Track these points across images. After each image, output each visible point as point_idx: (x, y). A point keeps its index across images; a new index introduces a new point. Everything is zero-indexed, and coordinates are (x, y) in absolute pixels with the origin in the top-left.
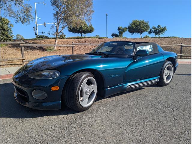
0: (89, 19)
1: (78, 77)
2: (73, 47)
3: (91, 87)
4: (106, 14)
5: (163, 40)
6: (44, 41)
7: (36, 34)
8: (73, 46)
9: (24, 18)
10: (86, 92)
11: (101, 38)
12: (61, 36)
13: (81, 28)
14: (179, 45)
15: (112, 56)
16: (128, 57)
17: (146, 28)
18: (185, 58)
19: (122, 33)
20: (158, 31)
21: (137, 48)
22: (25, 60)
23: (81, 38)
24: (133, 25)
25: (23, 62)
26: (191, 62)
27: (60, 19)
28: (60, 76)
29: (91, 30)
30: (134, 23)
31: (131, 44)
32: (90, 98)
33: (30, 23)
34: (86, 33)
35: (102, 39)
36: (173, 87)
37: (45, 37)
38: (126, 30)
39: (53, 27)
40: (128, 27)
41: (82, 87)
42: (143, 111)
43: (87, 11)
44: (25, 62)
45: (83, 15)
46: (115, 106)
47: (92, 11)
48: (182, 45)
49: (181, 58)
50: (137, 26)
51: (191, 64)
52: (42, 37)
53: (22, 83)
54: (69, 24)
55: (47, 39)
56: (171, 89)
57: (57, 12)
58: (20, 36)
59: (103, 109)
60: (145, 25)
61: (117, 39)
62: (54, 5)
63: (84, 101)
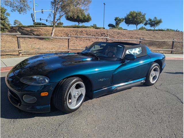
0: (86, 9)
1: (66, 83)
2: (69, 39)
3: (79, 91)
4: (104, 3)
5: (157, 33)
6: (41, 29)
7: (34, 21)
8: (69, 38)
9: (21, 8)
10: (74, 96)
12: (58, 24)
13: (78, 17)
14: (172, 40)
15: (102, 58)
16: (116, 60)
17: (142, 20)
18: (176, 54)
19: (119, 24)
20: (154, 23)
21: (126, 51)
22: (21, 51)
23: (78, 27)
24: (130, 16)
25: (19, 53)
27: (57, 8)
28: (49, 82)
29: (87, 20)
30: (131, 14)
31: (121, 47)
32: (78, 100)
33: (27, 12)
34: (83, 22)
35: (98, 29)
36: (157, 88)
37: (43, 24)
38: (122, 21)
39: (50, 15)
40: (125, 18)
41: (70, 92)
42: (125, 113)
44: (21, 53)
45: (80, 5)
46: (101, 108)
48: (174, 40)
49: (172, 53)
50: (133, 18)
52: (40, 24)
53: (14, 85)
54: (66, 13)
55: (45, 26)
56: (156, 90)
58: (18, 21)
59: (90, 110)
60: (141, 16)
61: (113, 30)
63: (72, 104)
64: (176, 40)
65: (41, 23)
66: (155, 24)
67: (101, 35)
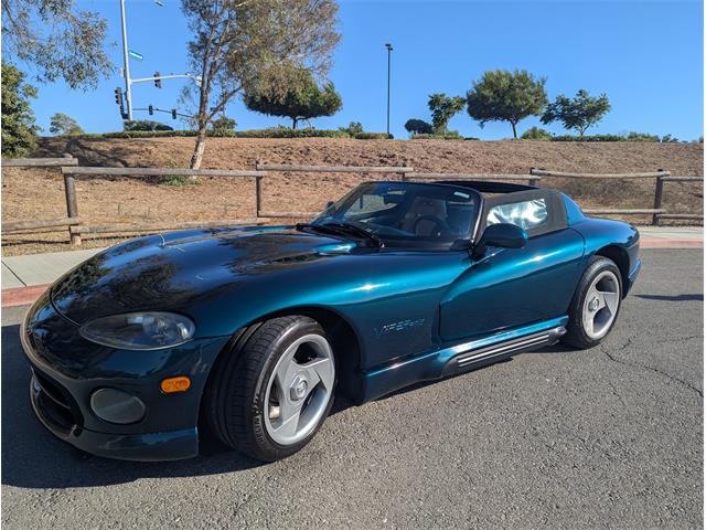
0: (322, 66)
1: (261, 339)
2: (259, 178)
3: (312, 372)
4: (388, 45)
5: (595, 150)
6: (154, 143)
7: (125, 116)
8: (260, 173)
9: (78, 67)
10: (292, 391)
11: (367, 137)
12: (217, 125)
13: (291, 96)
14: (652, 174)
15: (395, 243)
16: (452, 250)
17: (533, 101)
18: (671, 225)
19: (444, 120)
20: (579, 113)
21: (488, 213)
22: (79, 228)
23: (292, 135)
24: (485, 88)
25: (72, 235)
26: (702, 243)
27: (213, 65)
28: (195, 337)
29: (328, 106)
30: (491, 83)
31: (468, 196)
32: (307, 407)
34: (310, 117)
35: (369, 141)
36: (615, 355)
37: (160, 127)
38: (459, 108)
39: (186, 92)
40: (469, 97)
41: (276, 376)
42: (498, 460)
43: (315, 37)
44: (79, 234)
45: (299, 51)
46: (399, 438)
47: (333, 39)
48: (661, 173)
49: (656, 221)
50: (500, 94)
51: (702, 250)
52: (148, 127)
53: (54, 353)
54: (247, 85)
55: (168, 135)
56: (610, 365)
57: (203, 35)
58: (66, 119)
59: (354, 448)
60: (530, 89)
61: (424, 141)
62: (193, 9)
63: (284, 423)
64: (669, 172)
65: (153, 123)
66: (583, 115)
67: (382, 161)
